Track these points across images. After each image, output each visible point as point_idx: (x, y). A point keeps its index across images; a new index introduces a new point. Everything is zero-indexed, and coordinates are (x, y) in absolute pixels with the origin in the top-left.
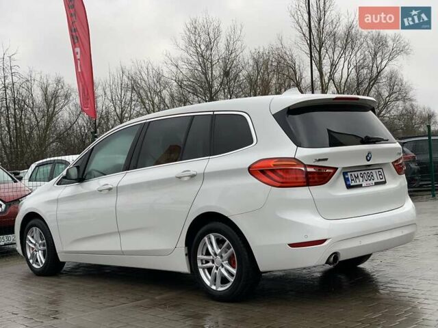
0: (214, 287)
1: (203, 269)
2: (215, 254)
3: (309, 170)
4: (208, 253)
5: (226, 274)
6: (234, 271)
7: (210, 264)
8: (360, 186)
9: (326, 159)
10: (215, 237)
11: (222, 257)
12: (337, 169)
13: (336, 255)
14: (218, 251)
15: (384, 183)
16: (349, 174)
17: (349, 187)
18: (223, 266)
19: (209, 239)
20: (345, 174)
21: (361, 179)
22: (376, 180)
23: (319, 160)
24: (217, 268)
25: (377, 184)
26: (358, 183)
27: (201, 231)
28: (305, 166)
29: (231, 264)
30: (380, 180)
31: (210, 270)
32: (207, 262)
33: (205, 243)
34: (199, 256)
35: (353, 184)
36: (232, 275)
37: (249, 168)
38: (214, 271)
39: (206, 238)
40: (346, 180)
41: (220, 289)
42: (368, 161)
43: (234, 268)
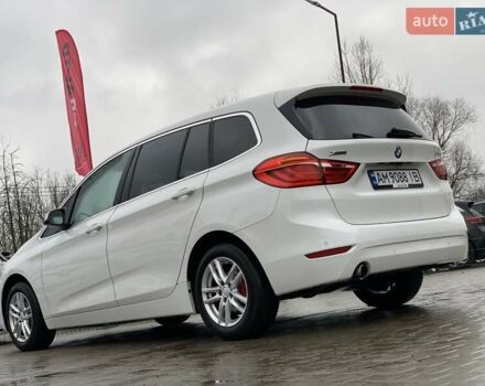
0: (223, 324)
1: (210, 304)
2: (223, 283)
3: (324, 165)
4: (214, 284)
5: (236, 305)
6: (244, 299)
7: (217, 296)
8: (390, 187)
9: (344, 153)
10: (221, 262)
11: (230, 285)
12: (359, 164)
13: (364, 266)
14: (225, 279)
15: (421, 186)
16: (376, 173)
17: (376, 187)
18: (231, 296)
19: (214, 266)
20: (370, 172)
21: (391, 180)
22: (410, 182)
23: (336, 153)
24: (225, 300)
25: (411, 186)
26: (387, 183)
27: (204, 258)
28: (319, 161)
29: (241, 292)
30: (415, 183)
31: (217, 303)
32: (214, 294)
33: (210, 273)
34: (204, 289)
35: (381, 184)
36: (242, 304)
37: (254, 171)
38: (222, 303)
39: (210, 266)
40: (372, 179)
41: (230, 325)
42: (398, 157)
43: (244, 296)
